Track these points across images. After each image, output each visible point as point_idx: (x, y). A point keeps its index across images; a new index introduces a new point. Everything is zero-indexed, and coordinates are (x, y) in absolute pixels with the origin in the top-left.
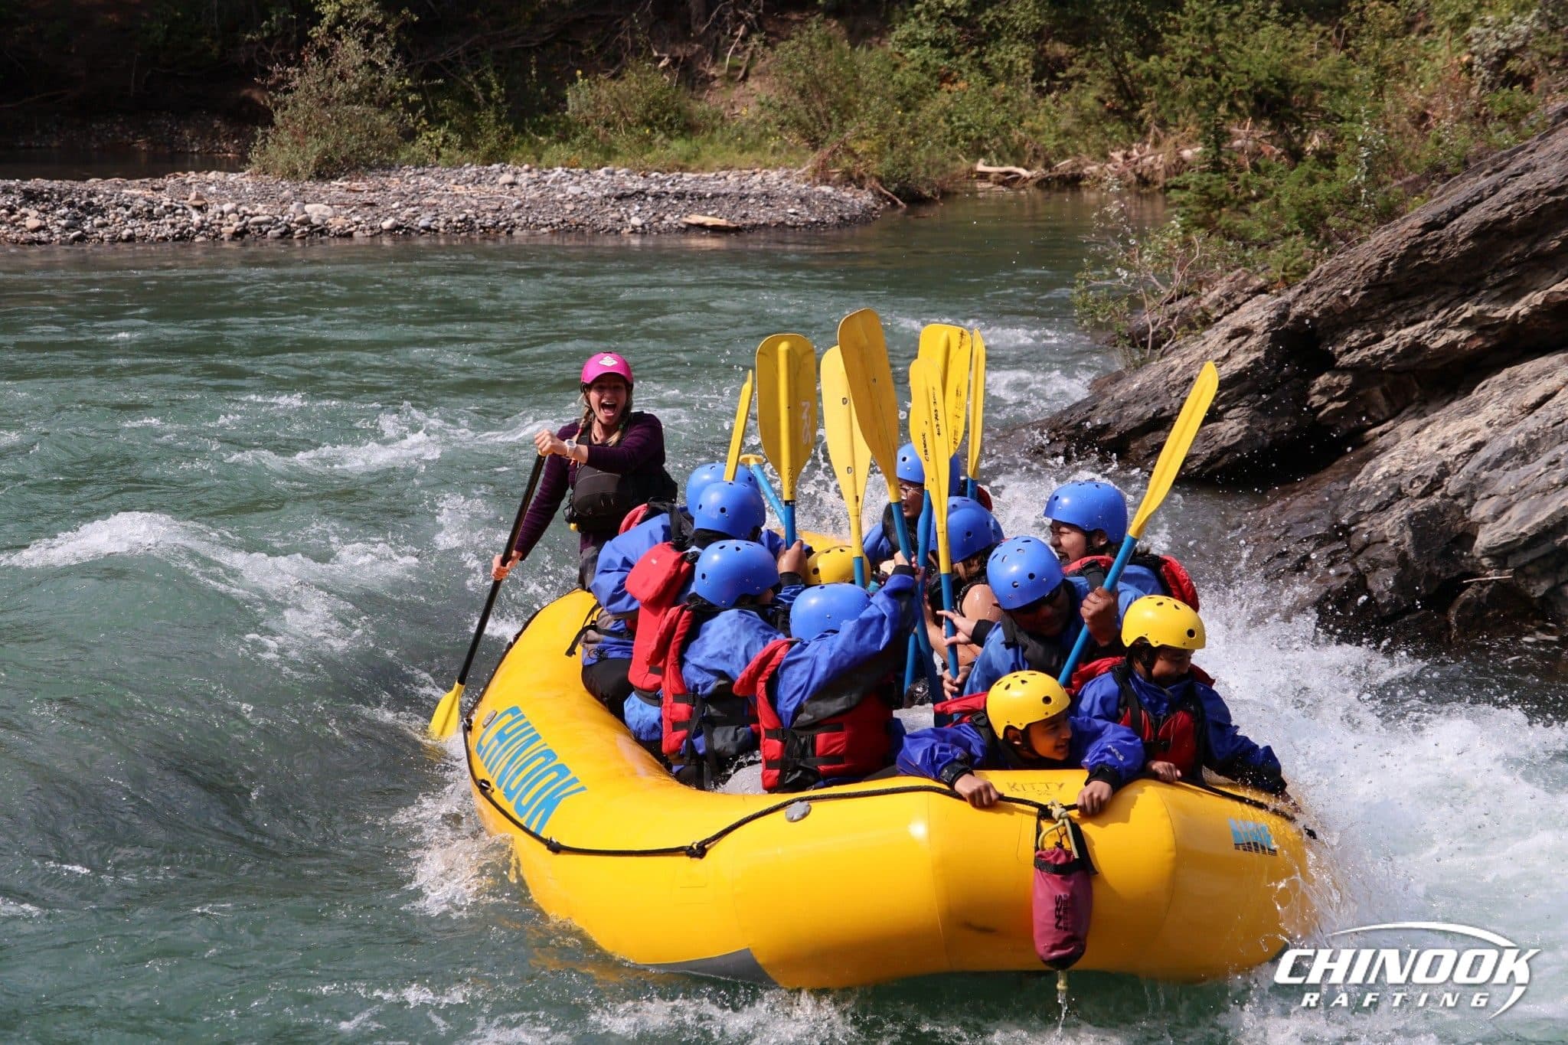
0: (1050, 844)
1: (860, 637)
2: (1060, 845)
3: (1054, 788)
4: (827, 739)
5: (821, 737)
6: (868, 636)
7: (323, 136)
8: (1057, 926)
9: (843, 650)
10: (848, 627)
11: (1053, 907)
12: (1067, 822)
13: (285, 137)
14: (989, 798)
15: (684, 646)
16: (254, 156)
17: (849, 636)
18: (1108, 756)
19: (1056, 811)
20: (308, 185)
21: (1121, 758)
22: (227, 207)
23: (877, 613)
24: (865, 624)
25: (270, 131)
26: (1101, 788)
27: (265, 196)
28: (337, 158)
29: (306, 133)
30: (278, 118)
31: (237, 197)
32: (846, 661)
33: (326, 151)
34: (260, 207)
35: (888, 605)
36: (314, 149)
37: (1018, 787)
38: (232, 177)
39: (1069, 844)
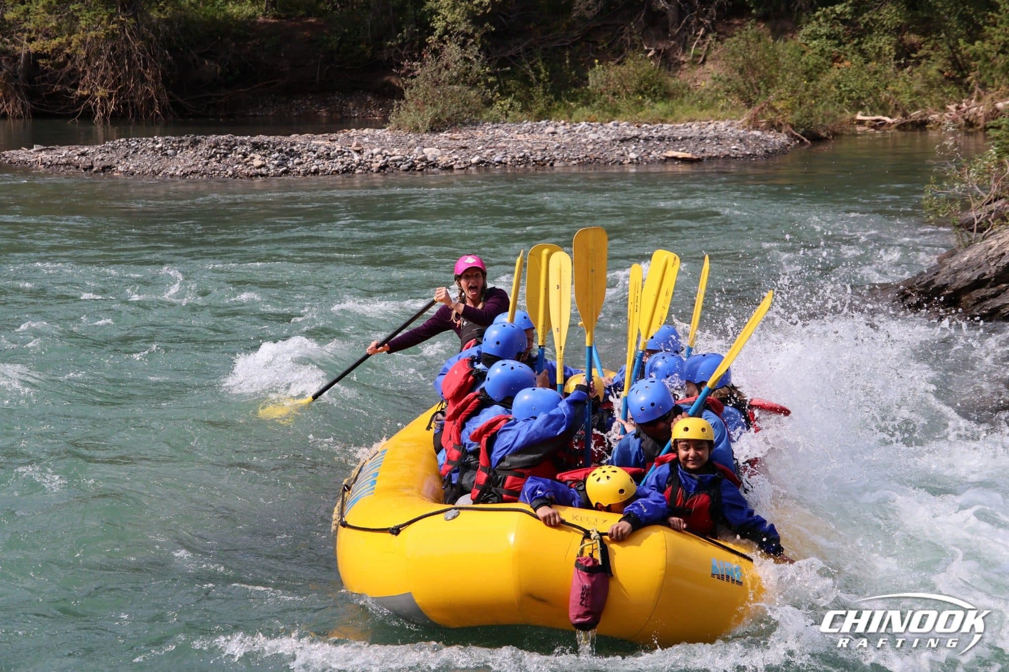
0: (586, 554)
1: (547, 425)
2: (591, 555)
3: (600, 522)
4: (513, 481)
5: (510, 479)
6: (552, 425)
7: (434, 105)
8: (581, 604)
9: (535, 430)
10: (542, 417)
11: (580, 592)
12: (598, 542)
13: (411, 106)
14: (555, 521)
15: (468, 418)
16: (392, 118)
17: (541, 424)
18: (636, 508)
19: (594, 535)
20: (426, 136)
21: (645, 511)
22: (375, 151)
23: (560, 413)
24: (551, 418)
25: (402, 102)
26: (626, 526)
27: (399, 143)
28: (443, 119)
29: (424, 103)
30: (407, 94)
31: (381, 144)
32: (536, 438)
33: (436, 115)
34: (396, 151)
35: (568, 410)
36: (429, 113)
37: (579, 518)
38: (378, 132)
39: (597, 556)
